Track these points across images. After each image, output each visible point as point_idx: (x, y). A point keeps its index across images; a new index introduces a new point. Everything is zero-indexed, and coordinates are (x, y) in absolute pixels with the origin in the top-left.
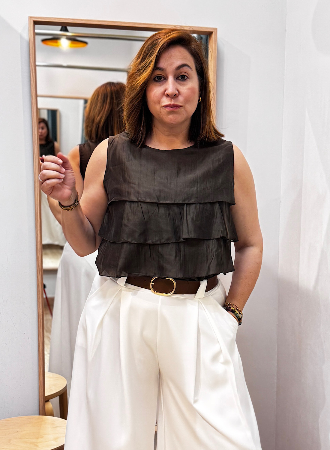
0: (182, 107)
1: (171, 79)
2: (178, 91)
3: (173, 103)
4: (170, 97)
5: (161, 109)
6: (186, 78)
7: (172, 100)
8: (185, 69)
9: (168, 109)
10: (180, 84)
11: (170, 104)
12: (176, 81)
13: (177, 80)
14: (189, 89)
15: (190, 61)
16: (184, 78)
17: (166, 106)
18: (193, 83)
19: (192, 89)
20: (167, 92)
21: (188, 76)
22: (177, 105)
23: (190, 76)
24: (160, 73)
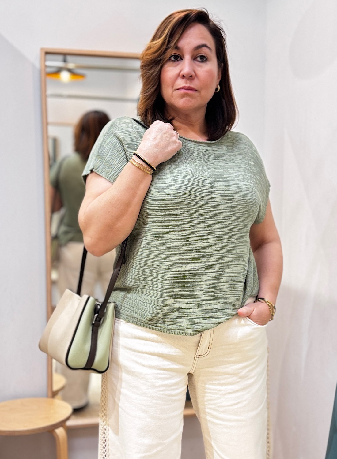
0: (197, 91)
10: (199, 66)
12: (194, 62)
15: (210, 42)
17: (180, 89)
21: (207, 57)
22: (192, 88)
23: (209, 58)
24: (177, 52)
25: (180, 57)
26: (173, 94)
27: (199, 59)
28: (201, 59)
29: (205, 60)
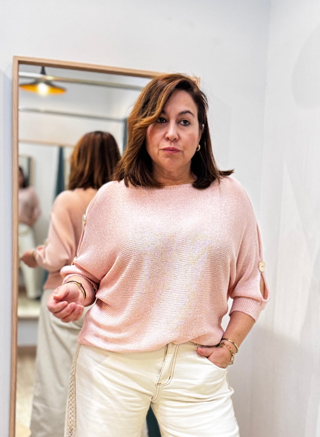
0: (180, 152)
1: (172, 123)
2: (178, 135)
3: (173, 146)
4: (170, 140)
5: (160, 152)
6: (188, 123)
7: (172, 143)
8: (188, 115)
9: (166, 152)
10: (182, 129)
11: (169, 148)
12: (178, 126)
13: (178, 124)
14: (189, 135)
15: (193, 109)
16: (186, 124)
17: (165, 149)
18: (194, 130)
19: (192, 136)
20: (167, 135)
21: (189, 122)
22: (176, 148)
23: (191, 122)
24: (163, 116)
25: (166, 120)
26: (158, 152)
27: (182, 123)
28: (184, 122)
29: (188, 124)
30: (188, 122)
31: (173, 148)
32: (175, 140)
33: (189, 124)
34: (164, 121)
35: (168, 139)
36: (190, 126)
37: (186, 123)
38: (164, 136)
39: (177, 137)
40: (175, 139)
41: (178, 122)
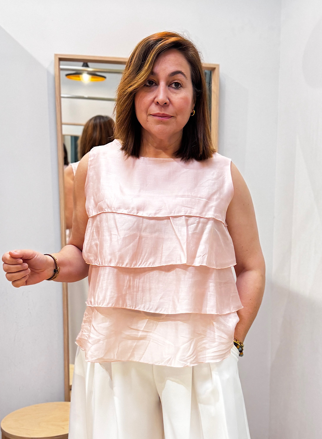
4: (160, 105)
5: (149, 117)
10: (173, 92)
12: (168, 89)
16: (177, 87)
22: (167, 115)
23: (184, 85)
24: (152, 78)
25: (155, 83)
26: (147, 118)
27: (173, 86)
28: (175, 85)
30: (181, 84)
31: (163, 114)
32: (165, 105)
33: (181, 86)
34: (154, 84)
35: (158, 103)
36: (182, 89)
37: (178, 85)
38: (153, 101)
39: (168, 101)
40: (166, 103)
41: (169, 85)
